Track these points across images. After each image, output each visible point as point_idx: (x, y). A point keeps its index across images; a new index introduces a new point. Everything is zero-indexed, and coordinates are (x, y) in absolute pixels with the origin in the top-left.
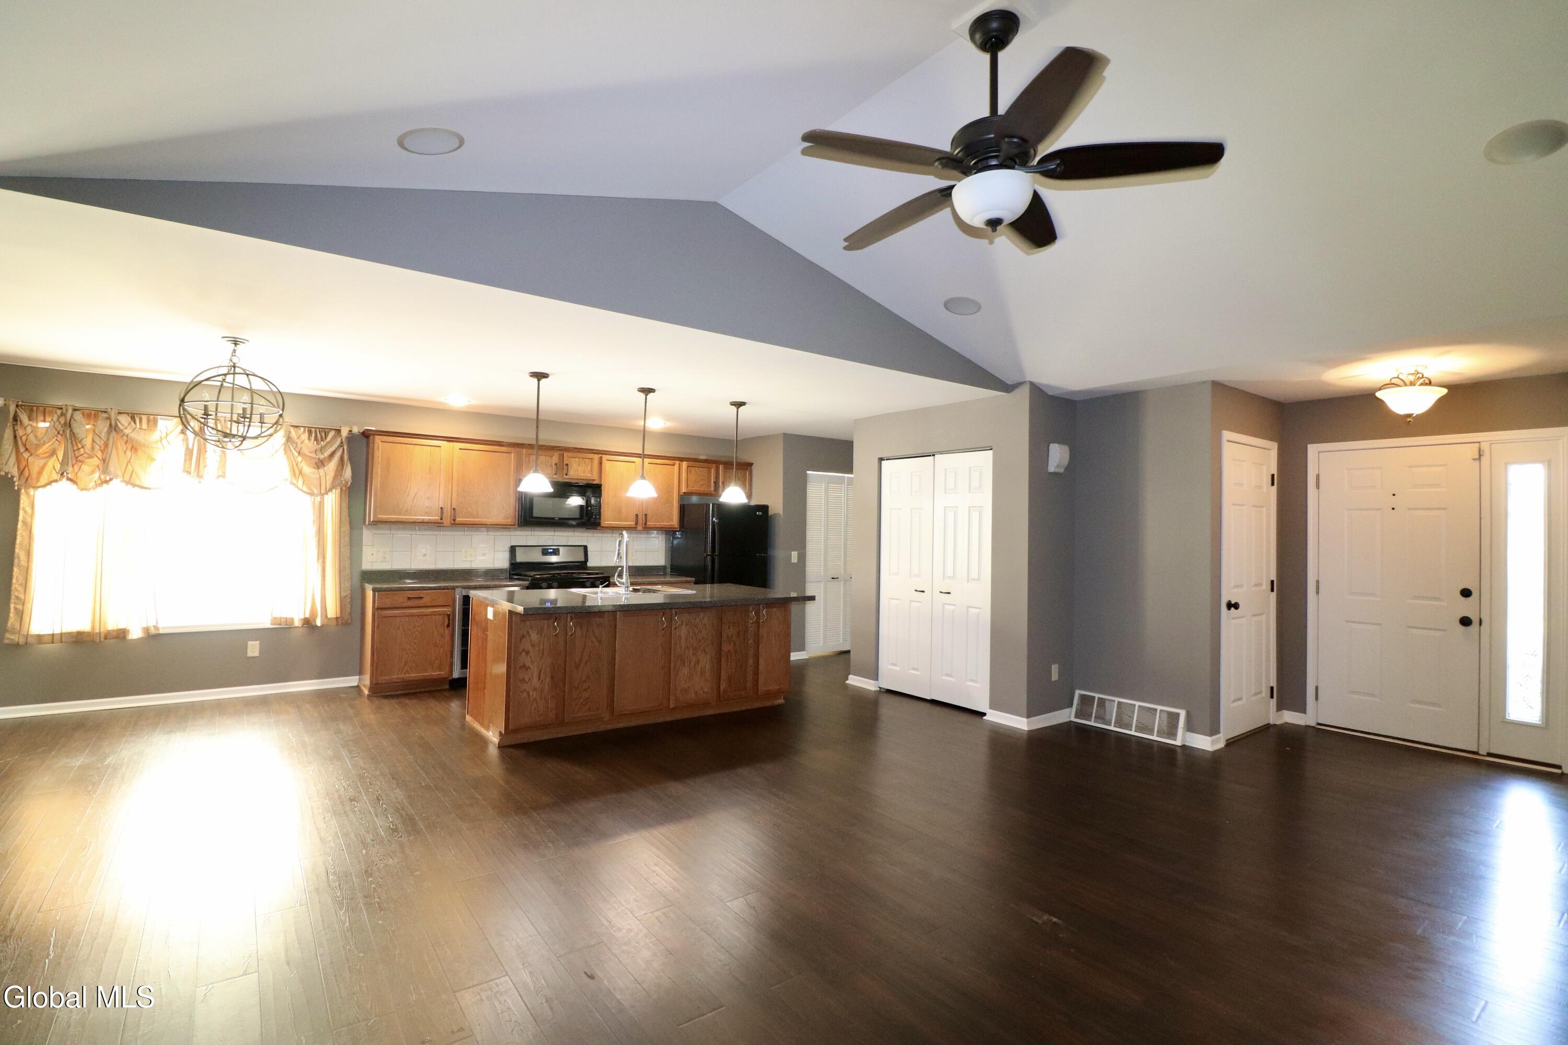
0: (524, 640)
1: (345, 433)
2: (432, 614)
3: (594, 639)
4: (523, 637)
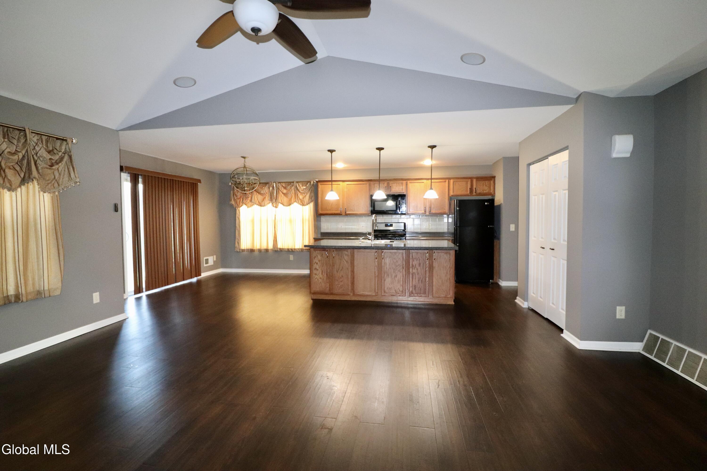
0: (315, 258)
1: (312, 183)
3: (344, 261)
4: (315, 257)
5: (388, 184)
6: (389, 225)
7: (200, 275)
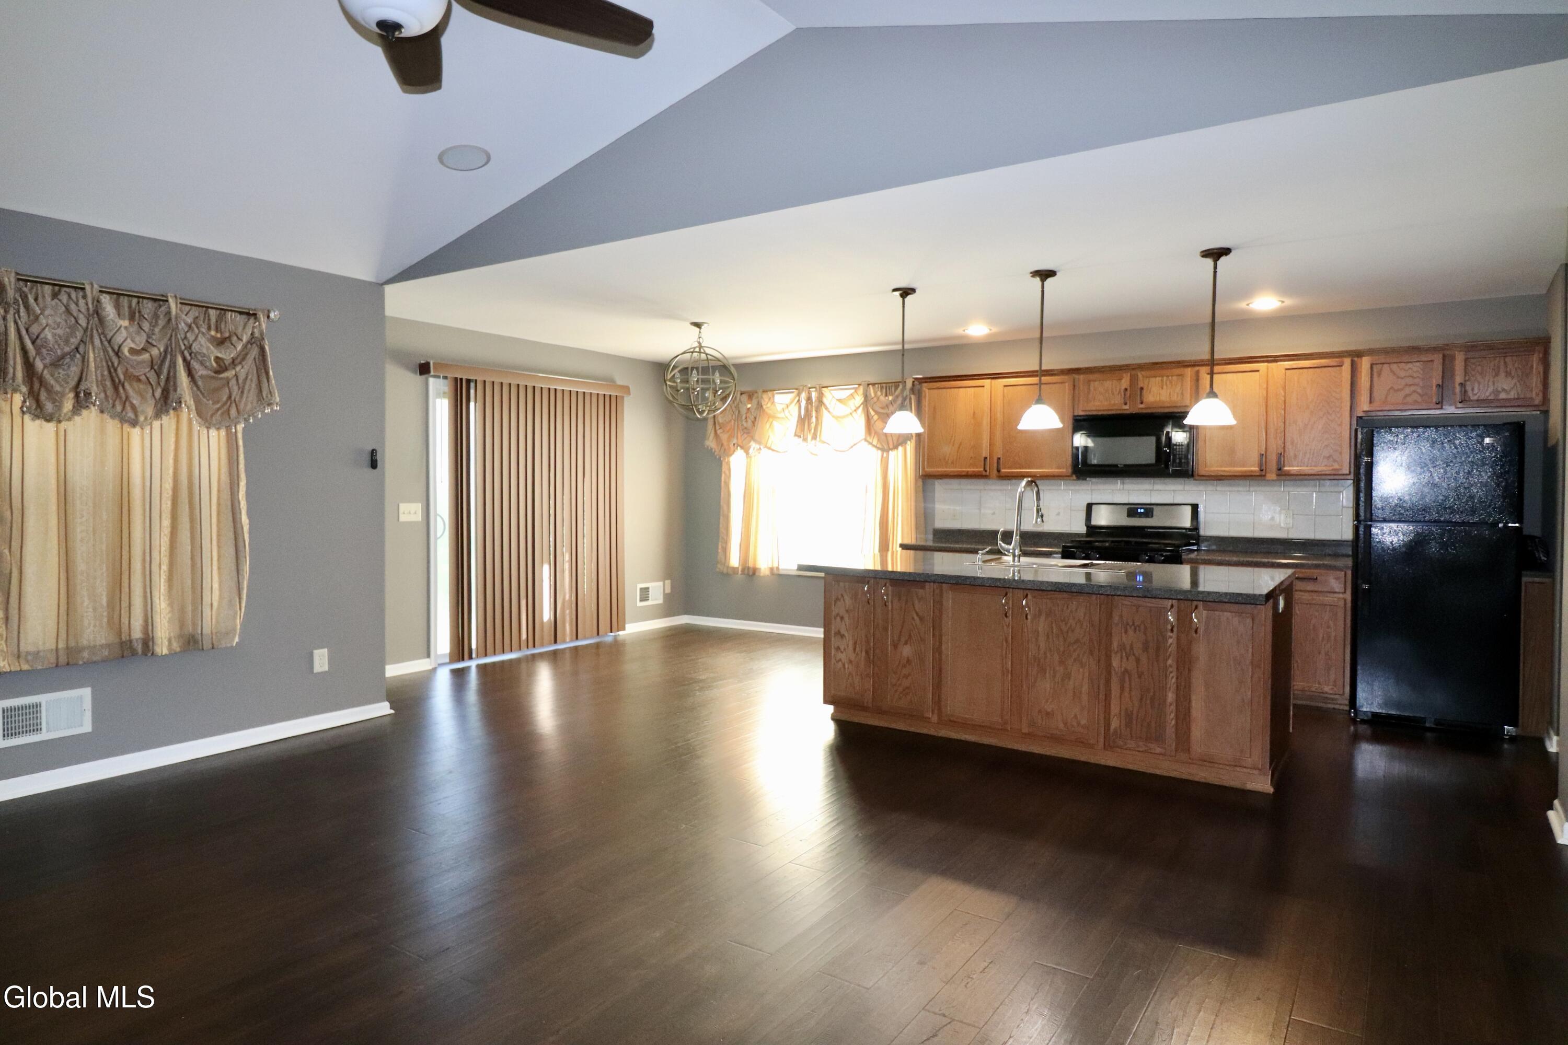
0: (838, 603)
1: (909, 384)
4: (837, 599)
5: (1134, 380)
6: (1142, 511)
7: (624, 629)
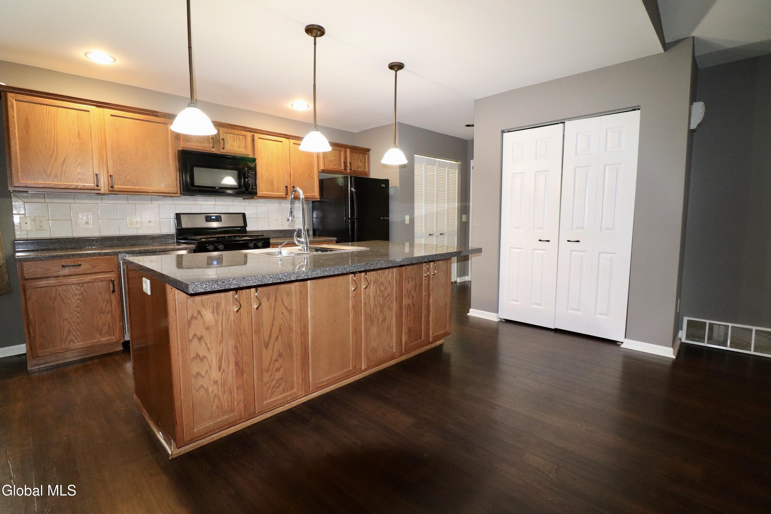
2: (95, 281)
3: (285, 311)
4: (193, 318)
5: (218, 133)
6: (214, 217)
